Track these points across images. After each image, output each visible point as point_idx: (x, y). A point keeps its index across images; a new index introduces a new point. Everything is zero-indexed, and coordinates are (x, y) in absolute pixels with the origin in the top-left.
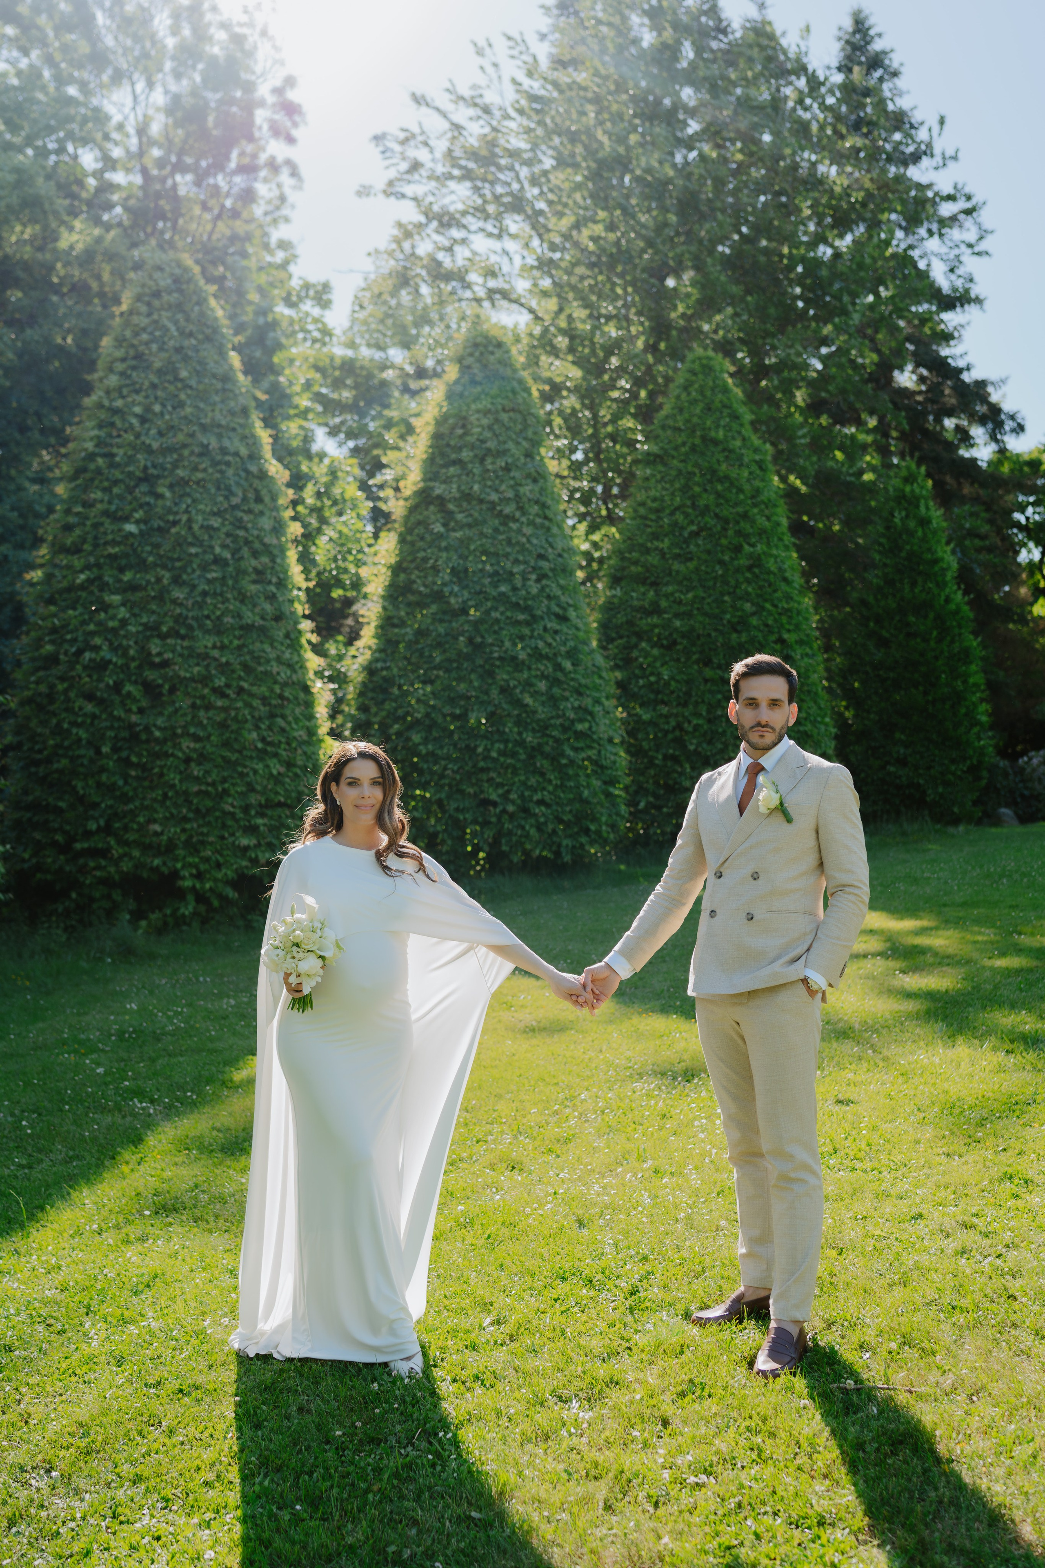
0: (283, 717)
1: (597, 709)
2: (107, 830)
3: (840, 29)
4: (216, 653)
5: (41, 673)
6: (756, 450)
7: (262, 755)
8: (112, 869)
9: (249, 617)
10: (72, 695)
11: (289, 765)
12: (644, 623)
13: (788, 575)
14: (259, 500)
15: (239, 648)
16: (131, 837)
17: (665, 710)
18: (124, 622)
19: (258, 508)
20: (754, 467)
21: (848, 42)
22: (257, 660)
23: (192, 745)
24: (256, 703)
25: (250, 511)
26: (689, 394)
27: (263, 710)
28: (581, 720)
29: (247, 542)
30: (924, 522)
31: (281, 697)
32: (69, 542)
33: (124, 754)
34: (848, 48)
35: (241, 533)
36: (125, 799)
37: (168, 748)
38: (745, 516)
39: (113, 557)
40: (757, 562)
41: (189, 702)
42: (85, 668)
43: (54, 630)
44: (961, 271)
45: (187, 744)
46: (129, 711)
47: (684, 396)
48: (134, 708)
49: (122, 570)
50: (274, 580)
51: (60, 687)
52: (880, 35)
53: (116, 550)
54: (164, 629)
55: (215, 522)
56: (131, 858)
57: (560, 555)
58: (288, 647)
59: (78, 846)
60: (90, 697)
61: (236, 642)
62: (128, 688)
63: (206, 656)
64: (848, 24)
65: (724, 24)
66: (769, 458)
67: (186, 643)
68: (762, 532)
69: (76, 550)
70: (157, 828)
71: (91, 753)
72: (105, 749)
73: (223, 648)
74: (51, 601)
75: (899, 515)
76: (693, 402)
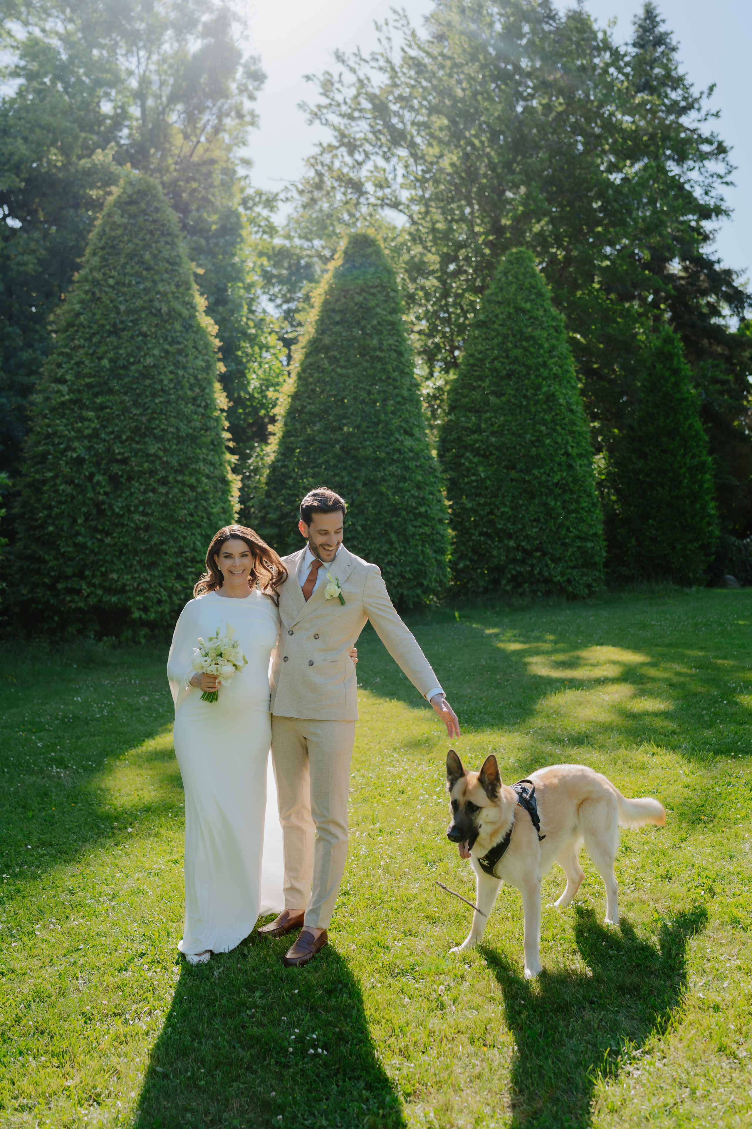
0: (206, 499)
2: (81, 575)
3: (635, 16)
4: (161, 453)
6: (554, 319)
8: (82, 603)
10: (58, 481)
12: (469, 440)
13: (574, 407)
14: (195, 347)
15: (177, 451)
16: (96, 581)
17: (482, 501)
18: (96, 431)
19: (194, 353)
20: (552, 331)
21: (640, 26)
22: (189, 459)
23: (141, 518)
24: (187, 490)
25: (187, 356)
26: (507, 278)
27: (191, 495)
30: (676, 372)
31: (205, 486)
32: (60, 374)
33: (93, 523)
34: (641, 30)
36: (93, 554)
37: (125, 520)
38: (545, 365)
39: (90, 386)
40: (551, 398)
41: (141, 487)
42: (67, 462)
43: (48, 436)
44: (713, 193)
45: (137, 518)
47: (503, 279)
48: (102, 491)
49: (96, 395)
50: (203, 404)
51: (51, 475)
52: (663, 21)
53: (91, 380)
54: (124, 436)
56: (96, 595)
58: (212, 450)
59: (60, 586)
60: (70, 482)
61: (175, 447)
62: (98, 478)
64: (641, 13)
65: (554, 12)
66: (563, 324)
67: (140, 447)
68: (556, 377)
70: (115, 576)
71: (70, 522)
73: (165, 451)
75: (659, 366)
76: (510, 284)
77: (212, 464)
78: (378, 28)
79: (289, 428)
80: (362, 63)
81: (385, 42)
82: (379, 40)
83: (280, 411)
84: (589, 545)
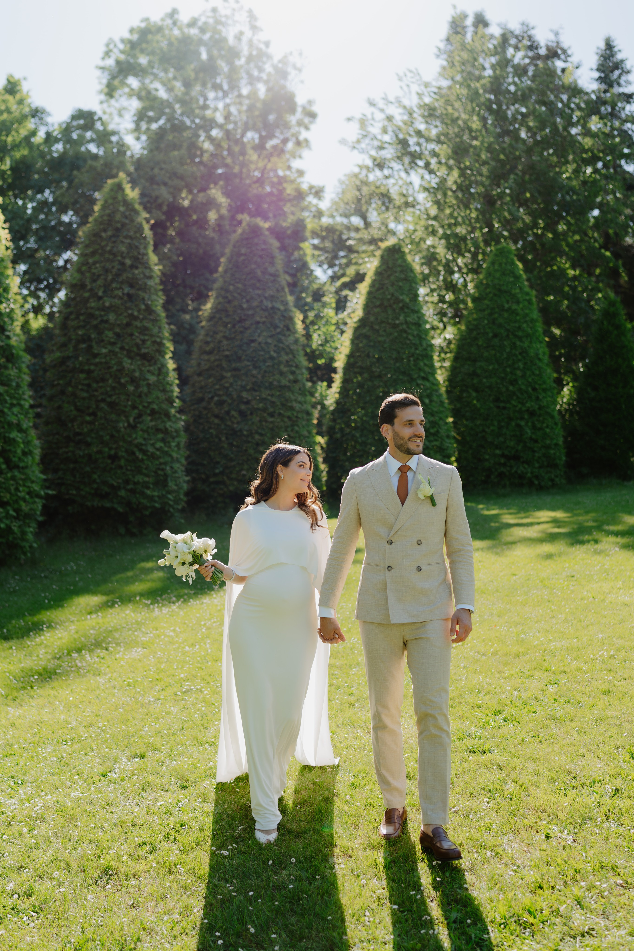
0: (298, 426)
1: (441, 422)
2: (224, 473)
3: (598, 48)
4: (269, 398)
5: (196, 406)
6: (527, 294)
8: (225, 489)
9: (284, 382)
10: (209, 415)
13: (541, 356)
14: (288, 329)
15: (279, 396)
16: (233, 476)
18: (231, 384)
19: (288, 333)
20: (526, 303)
21: (602, 56)
22: (287, 400)
24: (286, 419)
25: (284, 335)
27: (289, 423)
28: (433, 427)
29: (283, 349)
30: (618, 327)
31: (297, 417)
32: (208, 349)
33: (231, 441)
34: (602, 59)
35: (281, 345)
36: (231, 460)
37: (250, 439)
38: (519, 328)
39: (227, 356)
40: (524, 351)
41: (258, 419)
42: (215, 404)
43: (201, 388)
45: (257, 437)
46: (233, 423)
48: (235, 421)
49: (230, 362)
50: (294, 365)
51: (205, 412)
52: (620, 51)
53: (227, 353)
54: (248, 387)
55: (270, 340)
57: (425, 349)
58: (300, 394)
59: (212, 480)
60: (217, 416)
61: (278, 393)
62: (233, 413)
63: (265, 399)
64: (602, 45)
65: (537, 43)
67: (257, 393)
68: (528, 336)
69: (210, 353)
70: (244, 472)
71: (217, 440)
72: (223, 439)
73: (272, 395)
74: (200, 374)
75: (605, 323)
76: (496, 271)
77: (300, 403)
78: (400, 79)
79: (347, 377)
80: (390, 105)
81: (405, 88)
82: (401, 87)
83: (340, 364)
84: (552, 452)
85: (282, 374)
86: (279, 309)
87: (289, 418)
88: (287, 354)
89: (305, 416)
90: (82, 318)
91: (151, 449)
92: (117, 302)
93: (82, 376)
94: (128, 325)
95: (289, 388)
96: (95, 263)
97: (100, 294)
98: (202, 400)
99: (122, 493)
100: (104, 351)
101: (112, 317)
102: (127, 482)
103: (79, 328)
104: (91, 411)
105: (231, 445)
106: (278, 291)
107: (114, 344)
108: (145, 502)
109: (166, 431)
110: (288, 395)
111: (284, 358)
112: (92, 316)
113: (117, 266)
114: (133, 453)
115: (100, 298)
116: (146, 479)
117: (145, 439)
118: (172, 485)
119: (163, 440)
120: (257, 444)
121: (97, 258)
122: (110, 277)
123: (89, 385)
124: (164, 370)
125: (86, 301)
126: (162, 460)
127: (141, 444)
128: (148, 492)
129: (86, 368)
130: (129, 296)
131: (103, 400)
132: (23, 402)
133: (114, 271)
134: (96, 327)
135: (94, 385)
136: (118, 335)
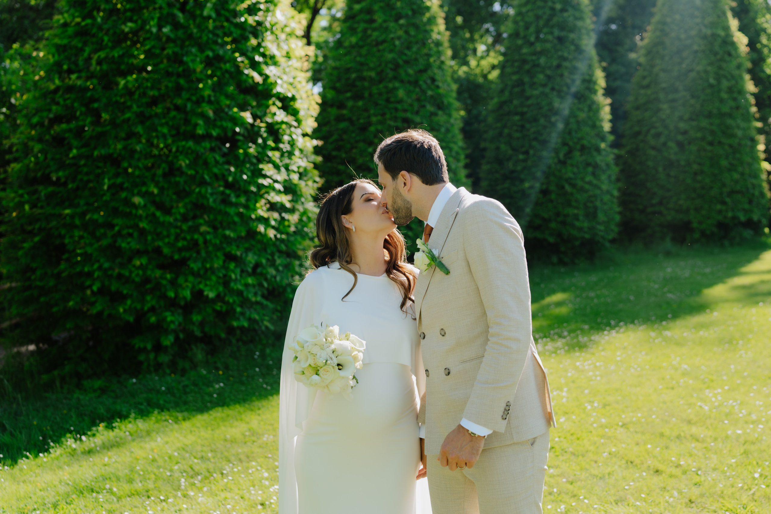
7: (730, 170)
9: (725, 109)
11: (742, 174)
29: (724, 75)
35: (721, 72)
39: (664, 88)
42: (652, 136)
48: (672, 152)
50: (737, 91)
54: (685, 118)
56: (671, 215)
85: (722, 101)
86: (719, 36)
87: (731, 146)
88: (728, 80)
89: (749, 143)
90: (516, 64)
91: (580, 183)
92: (548, 46)
93: (517, 118)
94: (559, 66)
95: (730, 116)
96: (527, 12)
97: (532, 39)
98: (638, 133)
99: (553, 225)
100: (536, 92)
101: (542, 61)
102: (558, 214)
103: (514, 73)
104: (524, 149)
105: (668, 175)
106: (719, 17)
107: (544, 85)
108: (574, 232)
109: (596, 166)
110: (729, 122)
111: (725, 84)
112: (524, 62)
113: (548, 12)
114: (563, 187)
115: (532, 44)
116: (576, 211)
117: (574, 173)
118: (601, 217)
119: (594, 174)
120: (696, 174)
121: (529, 7)
122: (541, 23)
123: (523, 126)
124: (594, 107)
125: (520, 48)
126: (591, 193)
127: (570, 178)
128: (578, 224)
129: (520, 110)
130: (560, 40)
131: (535, 139)
132: (452, 145)
133: (545, 17)
134: (528, 72)
135: (528, 126)
136: (549, 77)
